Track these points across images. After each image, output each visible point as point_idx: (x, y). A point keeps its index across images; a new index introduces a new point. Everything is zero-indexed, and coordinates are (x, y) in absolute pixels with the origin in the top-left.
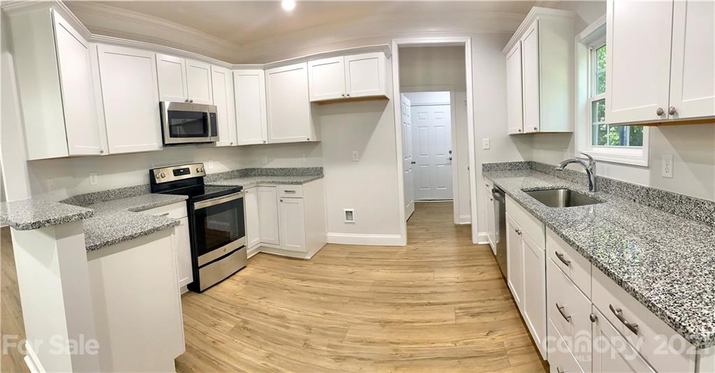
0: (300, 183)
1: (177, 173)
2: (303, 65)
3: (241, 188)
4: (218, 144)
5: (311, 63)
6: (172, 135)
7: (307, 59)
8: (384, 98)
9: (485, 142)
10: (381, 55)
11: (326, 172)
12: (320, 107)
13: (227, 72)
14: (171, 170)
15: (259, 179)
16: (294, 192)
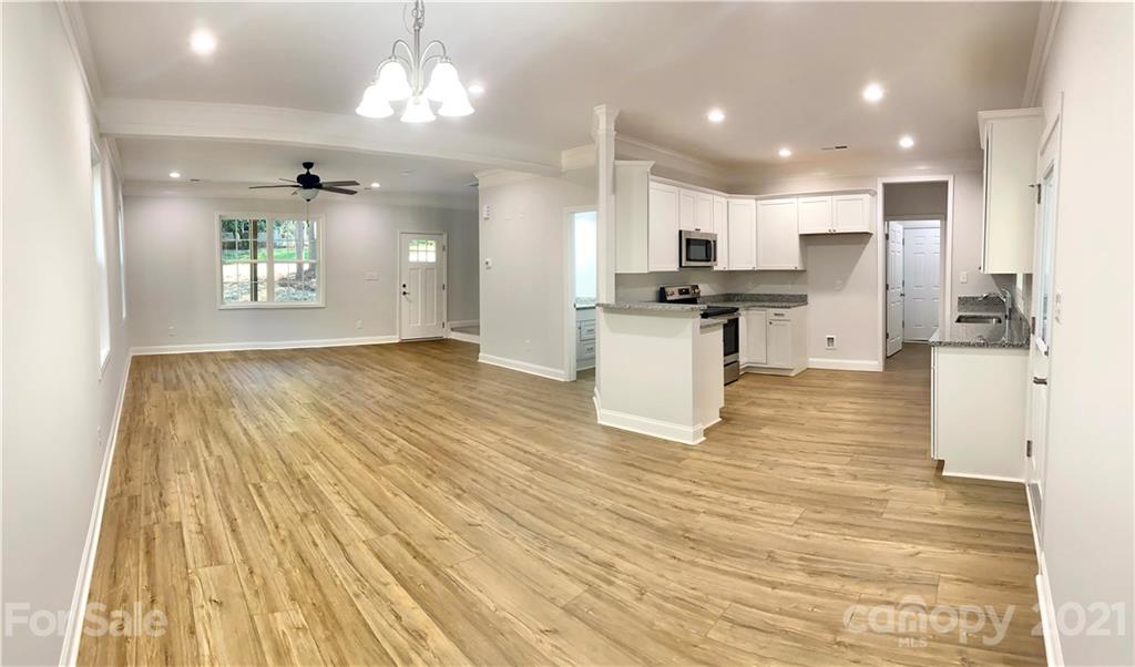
0: (789, 307)
1: (681, 292)
2: (794, 200)
3: (737, 309)
4: (715, 268)
5: (802, 199)
6: (688, 259)
7: (798, 195)
8: (868, 235)
9: (963, 276)
10: (867, 197)
11: (810, 299)
12: (807, 239)
13: (724, 200)
14: (676, 290)
15: (749, 304)
16: (782, 315)
